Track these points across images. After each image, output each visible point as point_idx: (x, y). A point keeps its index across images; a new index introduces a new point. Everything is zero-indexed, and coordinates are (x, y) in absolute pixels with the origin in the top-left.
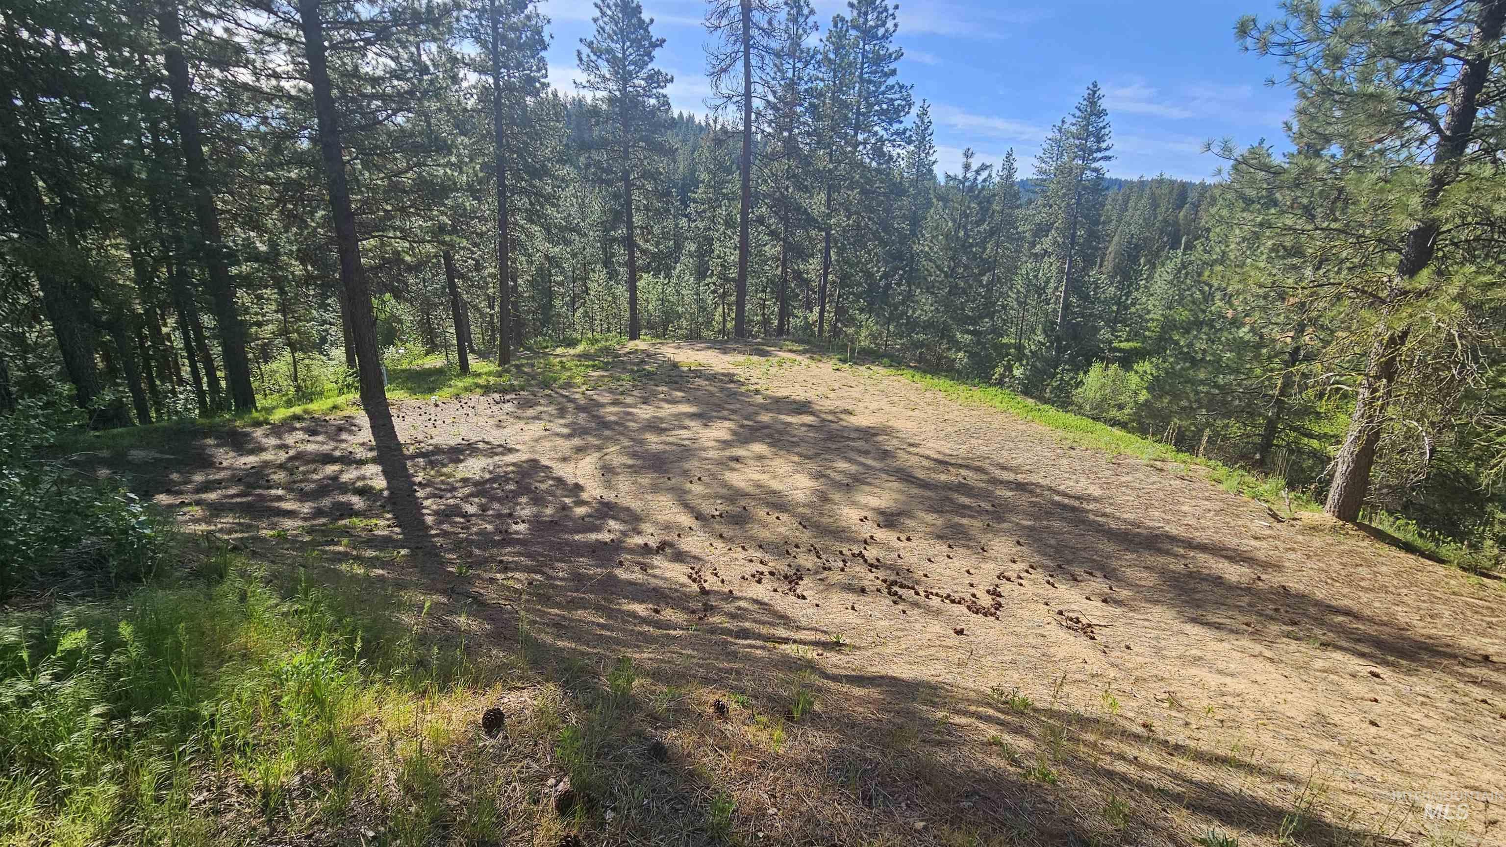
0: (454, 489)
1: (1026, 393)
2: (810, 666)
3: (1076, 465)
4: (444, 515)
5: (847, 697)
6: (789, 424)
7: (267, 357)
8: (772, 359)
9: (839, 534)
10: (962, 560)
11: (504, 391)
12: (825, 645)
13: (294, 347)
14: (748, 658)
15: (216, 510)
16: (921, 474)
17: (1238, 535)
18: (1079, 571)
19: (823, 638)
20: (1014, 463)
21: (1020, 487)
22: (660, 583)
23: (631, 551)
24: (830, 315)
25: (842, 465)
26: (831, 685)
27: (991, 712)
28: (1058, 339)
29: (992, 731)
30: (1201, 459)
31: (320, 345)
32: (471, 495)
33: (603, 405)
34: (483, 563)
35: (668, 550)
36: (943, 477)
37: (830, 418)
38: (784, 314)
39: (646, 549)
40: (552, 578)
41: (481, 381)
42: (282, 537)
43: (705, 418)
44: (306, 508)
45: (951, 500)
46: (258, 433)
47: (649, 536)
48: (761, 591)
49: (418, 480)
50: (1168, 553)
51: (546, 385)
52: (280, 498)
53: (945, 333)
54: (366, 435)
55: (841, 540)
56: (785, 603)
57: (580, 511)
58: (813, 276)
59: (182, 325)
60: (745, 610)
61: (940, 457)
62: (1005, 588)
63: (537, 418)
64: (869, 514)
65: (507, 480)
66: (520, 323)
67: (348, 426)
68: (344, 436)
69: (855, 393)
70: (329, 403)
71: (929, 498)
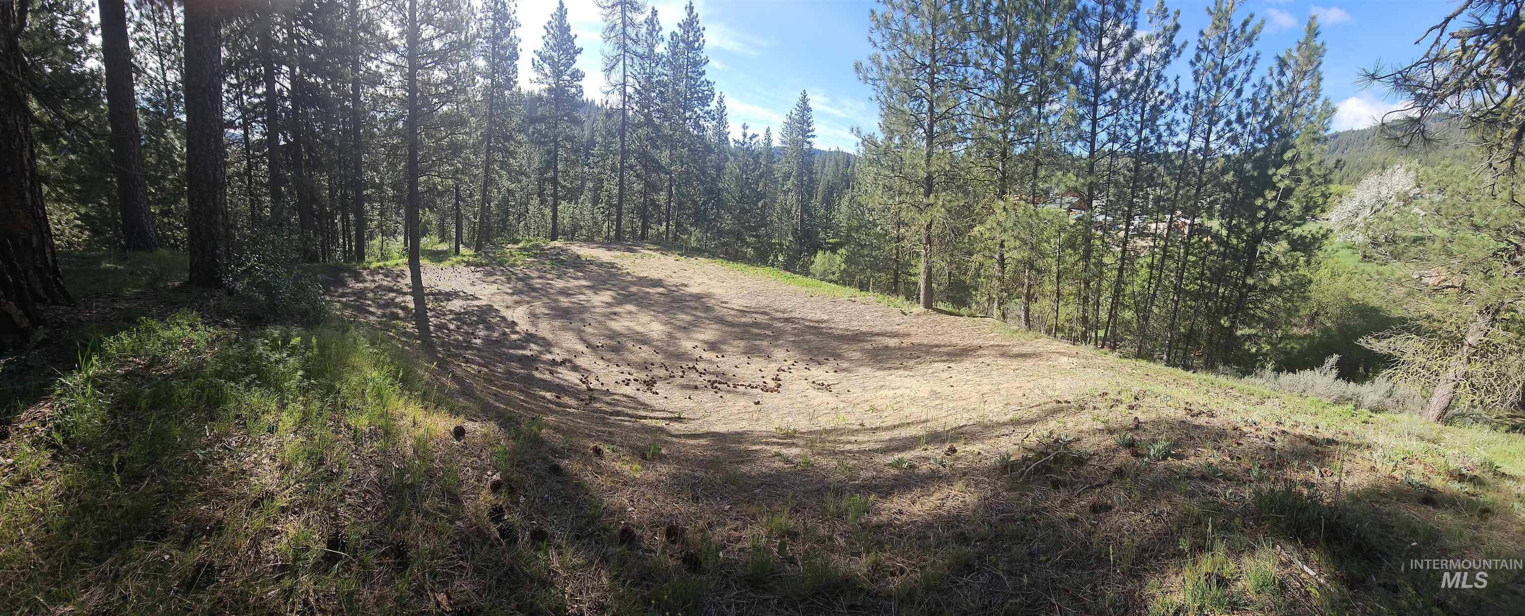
0: (445, 315)
1: (786, 269)
2: (661, 430)
3: (814, 305)
4: (440, 327)
5: (684, 445)
6: (648, 293)
7: (372, 238)
8: (639, 255)
9: (681, 356)
10: (758, 362)
11: (477, 266)
12: (670, 419)
13: (383, 233)
14: (619, 426)
15: (346, 306)
16: (729, 319)
17: (891, 325)
18: (821, 359)
19: (670, 415)
20: (782, 308)
21: (787, 320)
22: (562, 382)
23: (544, 362)
24: (672, 228)
25: (684, 316)
26: (674, 439)
27: (775, 440)
28: (800, 239)
29: (775, 449)
30: (871, 293)
31: (394, 233)
32: (453, 319)
33: (532, 278)
34: (456, 356)
35: (568, 364)
36: (743, 320)
37: (674, 289)
38: (645, 227)
39: (554, 362)
40: (493, 371)
41: (465, 259)
42: (368, 324)
43: (595, 289)
44: (379, 312)
45: (748, 332)
46: (365, 273)
47: (558, 355)
48: (629, 390)
49: (429, 306)
50: (863, 341)
51: (501, 264)
52: (369, 305)
53: (739, 236)
54: (408, 280)
55: (682, 360)
56: (646, 397)
57: (514, 337)
58: (662, 202)
59: (342, 219)
60: (618, 400)
61: (741, 308)
62: (782, 375)
63: (495, 282)
64: (698, 344)
65: (473, 315)
66: (490, 229)
67: (401, 275)
68: (399, 280)
69: (687, 274)
70: (395, 262)
71: (735, 332)
